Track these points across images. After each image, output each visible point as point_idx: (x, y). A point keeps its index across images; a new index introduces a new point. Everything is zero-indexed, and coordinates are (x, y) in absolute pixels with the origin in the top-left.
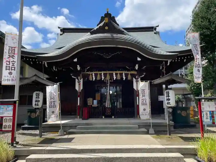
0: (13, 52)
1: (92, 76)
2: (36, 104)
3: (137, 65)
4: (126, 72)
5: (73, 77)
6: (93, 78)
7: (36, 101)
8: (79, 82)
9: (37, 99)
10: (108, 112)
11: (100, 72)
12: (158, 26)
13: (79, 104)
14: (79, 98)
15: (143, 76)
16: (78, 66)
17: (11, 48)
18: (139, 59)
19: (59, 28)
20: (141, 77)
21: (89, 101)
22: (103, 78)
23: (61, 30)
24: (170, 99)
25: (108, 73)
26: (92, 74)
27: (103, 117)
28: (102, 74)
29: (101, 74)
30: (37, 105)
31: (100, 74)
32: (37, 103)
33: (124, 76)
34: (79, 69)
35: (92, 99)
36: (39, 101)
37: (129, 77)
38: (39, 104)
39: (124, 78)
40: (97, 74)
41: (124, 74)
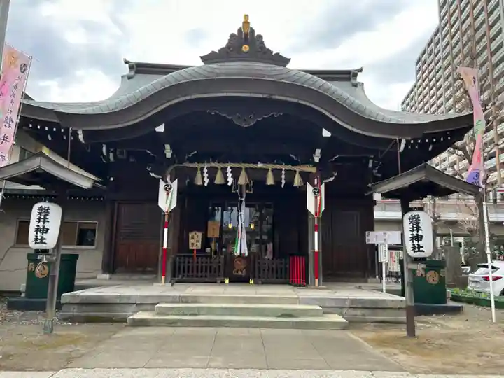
1: (202, 173)
2: (36, 239)
3: (318, 151)
4: (290, 167)
5: (153, 175)
6: (203, 178)
7: (38, 230)
8: (168, 188)
9: (41, 224)
10: (241, 269)
11: (224, 165)
12: (361, 70)
13: (165, 246)
14: (166, 230)
15: (332, 179)
16: (168, 147)
18: (326, 133)
19: (127, 62)
20: (327, 181)
21: (193, 238)
22: (230, 180)
23: (131, 68)
24: (422, 236)
25: (243, 167)
26: (202, 169)
27: (227, 281)
28: (229, 170)
29: (224, 170)
30: (42, 242)
31: (222, 168)
32: (39, 235)
33: (283, 177)
34: (169, 154)
35: (200, 234)
36: (48, 229)
37: (297, 181)
38: (45, 239)
39: (283, 182)
40: (217, 168)
41: (283, 172)
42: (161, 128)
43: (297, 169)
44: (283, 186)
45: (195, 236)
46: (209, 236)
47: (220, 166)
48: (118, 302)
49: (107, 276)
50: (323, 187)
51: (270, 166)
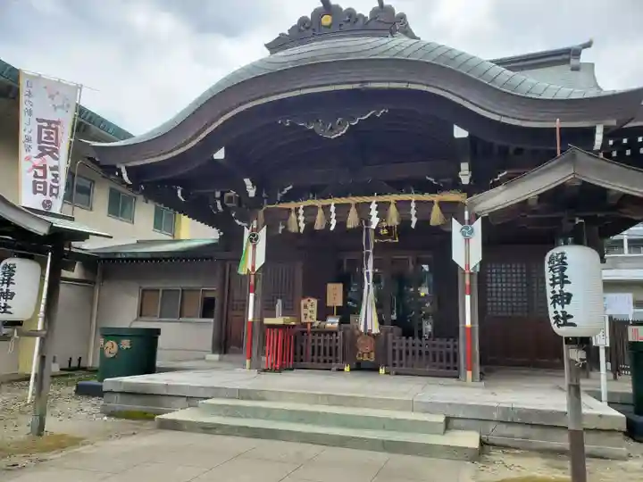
0: (52, 136)
1: (298, 215)
3: (465, 166)
4: (423, 197)
5: (237, 221)
6: (298, 221)
8: (254, 238)
9: (5, 287)
11: (326, 202)
12: (588, 45)
13: (251, 317)
14: (252, 295)
16: (247, 181)
17: (45, 124)
18: (460, 133)
21: (306, 307)
22: (334, 223)
24: (569, 296)
25: (352, 203)
26: (297, 210)
27: (347, 369)
28: (333, 209)
30: (6, 312)
31: (323, 207)
33: (413, 212)
34: (252, 192)
35: (314, 301)
36: (13, 294)
37: (436, 217)
38: (10, 307)
39: (414, 220)
40: (315, 208)
41: (413, 205)
42: (220, 155)
43: (436, 198)
44: (413, 226)
45: (309, 304)
46: (329, 304)
47: (319, 203)
48: (165, 393)
49: (216, 357)
51: (392, 198)
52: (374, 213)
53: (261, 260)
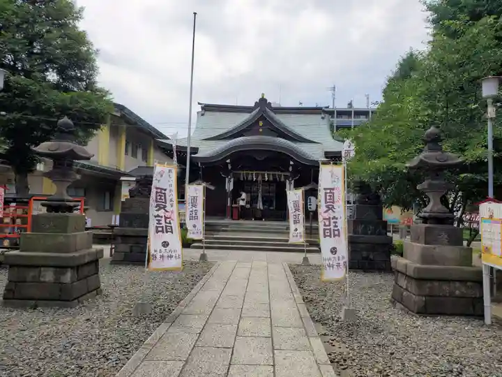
3: (290, 168)
4: (280, 173)
5: (223, 175)
8: (229, 181)
10: (259, 214)
13: (229, 204)
14: (229, 198)
16: (230, 166)
18: (292, 163)
19: (199, 104)
20: (294, 179)
22: (255, 179)
23: (202, 108)
25: (260, 173)
26: (243, 173)
27: (253, 219)
28: (254, 174)
29: (252, 174)
37: (282, 179)
41: (277, 175)
42: (228, 161)
43: (283, 174)
47: (250, 172)
50: (293, 182)
51: (271, 173)
52: (266, 176)
53: (232, 188)
